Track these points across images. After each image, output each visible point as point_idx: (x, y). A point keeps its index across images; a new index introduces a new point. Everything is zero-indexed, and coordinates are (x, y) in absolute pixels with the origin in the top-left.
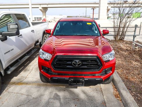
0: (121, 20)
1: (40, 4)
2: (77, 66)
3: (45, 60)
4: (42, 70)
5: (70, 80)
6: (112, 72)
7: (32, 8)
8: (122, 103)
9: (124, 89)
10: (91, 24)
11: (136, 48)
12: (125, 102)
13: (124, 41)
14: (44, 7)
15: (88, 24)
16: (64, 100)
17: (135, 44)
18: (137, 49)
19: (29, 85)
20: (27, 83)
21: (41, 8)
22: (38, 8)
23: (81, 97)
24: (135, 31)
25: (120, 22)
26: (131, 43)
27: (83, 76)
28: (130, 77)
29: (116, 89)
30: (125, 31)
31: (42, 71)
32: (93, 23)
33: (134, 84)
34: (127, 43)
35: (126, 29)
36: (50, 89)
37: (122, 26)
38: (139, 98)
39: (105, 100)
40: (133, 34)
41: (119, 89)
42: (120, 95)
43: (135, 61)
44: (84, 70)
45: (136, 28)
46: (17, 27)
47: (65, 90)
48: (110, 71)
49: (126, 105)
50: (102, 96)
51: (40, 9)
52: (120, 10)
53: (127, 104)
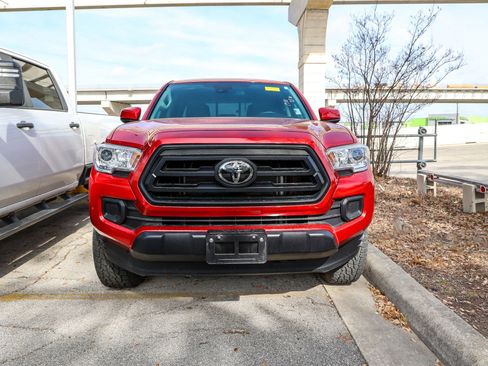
0: (371, 111)
1: (106, 92)
2: (236, 182)
3: (116, 172)
4: (103, 214)
5: (211, 240)
6: (364, 215)
7: (79, 103)
8: (413, 335)
9: (412, 288)
10: (278, 90)
11: (432, 187)
12: (425, 324)
13: (387, 178)
14: (117, 102)
15: (267, 89)
16: (189, 335)
17: (425, 176)
18: (435, 191)
19: (47, 298)
20: (40, 295)
21: (107, 104)
22: (99, 103)
23: (257, 325)
24: (419, 149)
25: (372, 117)
26: (412, 183)
27: (261, 225)
28: (427, 259)
29: (383, 297)
30: (389, 147)
31: (102, 218)
32: (286, 88)
33: (446, 277)
34: (398, 182)
35: (390, 140)
36: (132, 306)
37: (377, 134)
38: (473, 311)
39: (350, 328)
40: (416, 159)
41: (395, 292)
42: (400, 311)
43: (436, 221)
44: (264, 202)
45: (421, 138)
46: (17, 76)
47: (190, 308)
48: (356, 210)
49: (428, 334)
50: (337, 317)
51: (105, 109)
52: (366, 82)
53: (432, 330)
